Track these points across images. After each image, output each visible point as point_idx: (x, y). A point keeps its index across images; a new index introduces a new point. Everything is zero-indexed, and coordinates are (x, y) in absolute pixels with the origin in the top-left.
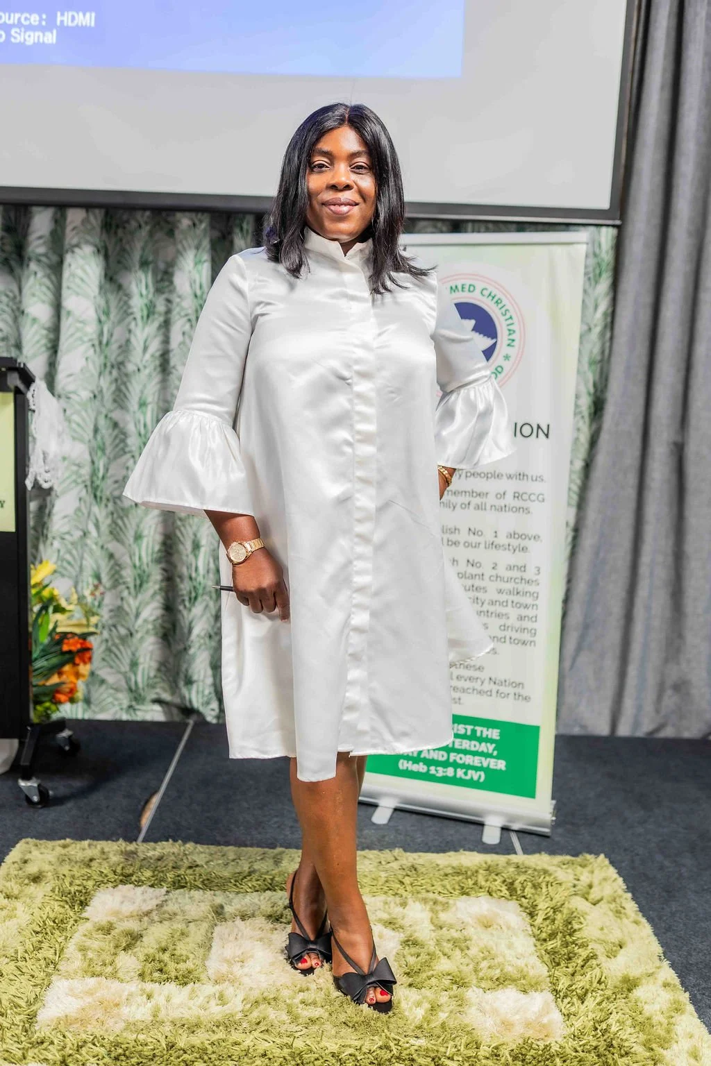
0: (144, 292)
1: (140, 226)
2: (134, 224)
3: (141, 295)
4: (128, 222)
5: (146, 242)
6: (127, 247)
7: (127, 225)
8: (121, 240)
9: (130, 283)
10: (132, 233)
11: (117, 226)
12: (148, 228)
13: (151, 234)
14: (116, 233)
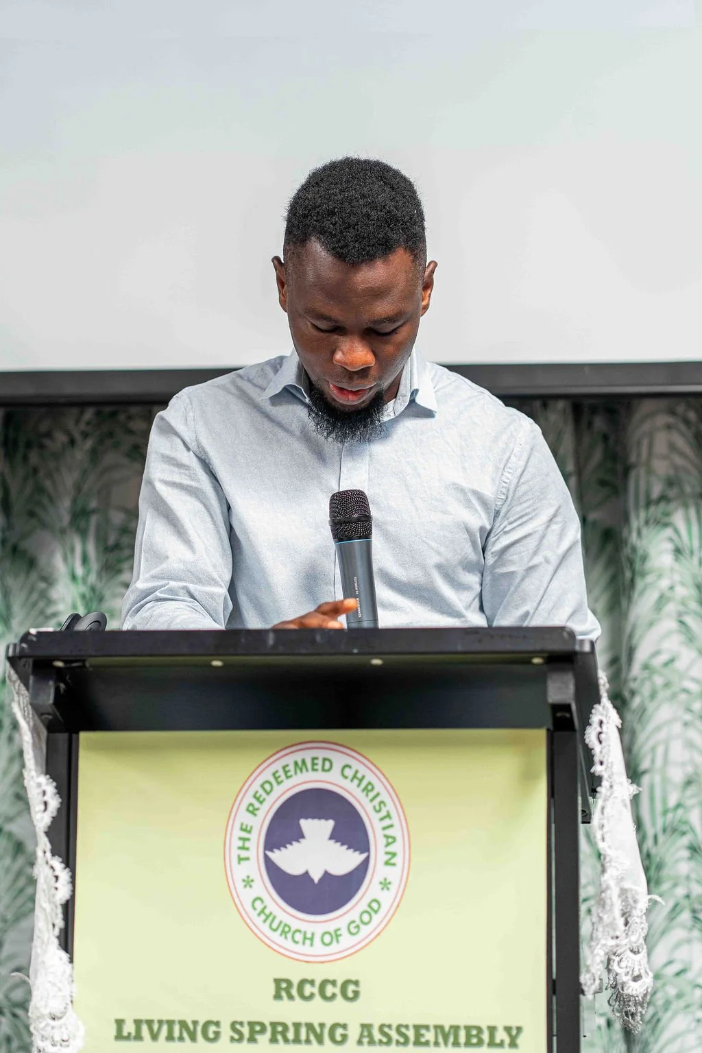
0: (79, 571)
1: (72, 442)
2: (61, 438)
3: (74, 577)
4: (48, 435)
5: (84, 473)
6: (48, 484)
7: (47, 442)
8: (35, 471)
9: (52, 553)
10: (57, 456)
11: (29, 445)
12: (89, 444)
13: (95, 455)
14: (25, 458)
